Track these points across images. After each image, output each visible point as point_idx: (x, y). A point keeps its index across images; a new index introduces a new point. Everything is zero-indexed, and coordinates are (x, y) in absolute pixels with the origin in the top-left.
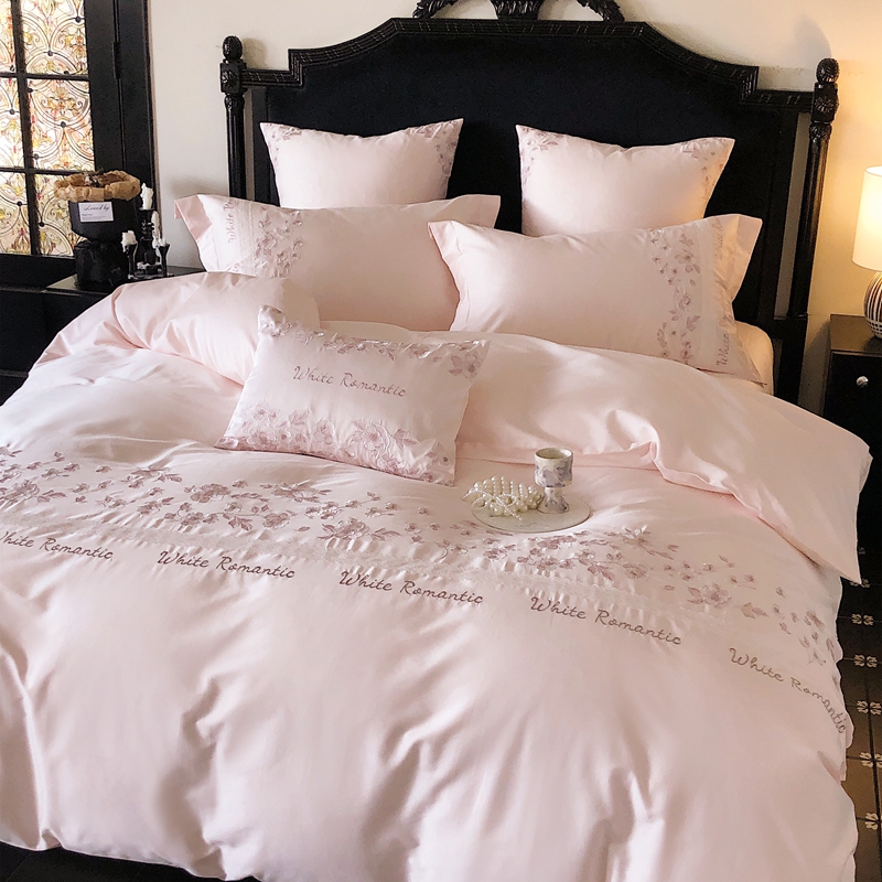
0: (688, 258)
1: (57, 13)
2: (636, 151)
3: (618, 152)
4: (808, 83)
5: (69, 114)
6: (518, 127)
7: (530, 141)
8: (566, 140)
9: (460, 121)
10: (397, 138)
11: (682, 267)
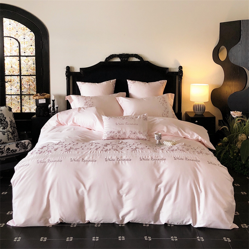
0: (165, 101)
1: (29, 63)
2: (150, 83)
3: (147, 84)
4: (177, 70)
5: (31, 83)
6: (127, 80)
7: (129, 82)
8: (137, 82)
9: (116, 79)
10: (104, 83)
11: (164, 102)
